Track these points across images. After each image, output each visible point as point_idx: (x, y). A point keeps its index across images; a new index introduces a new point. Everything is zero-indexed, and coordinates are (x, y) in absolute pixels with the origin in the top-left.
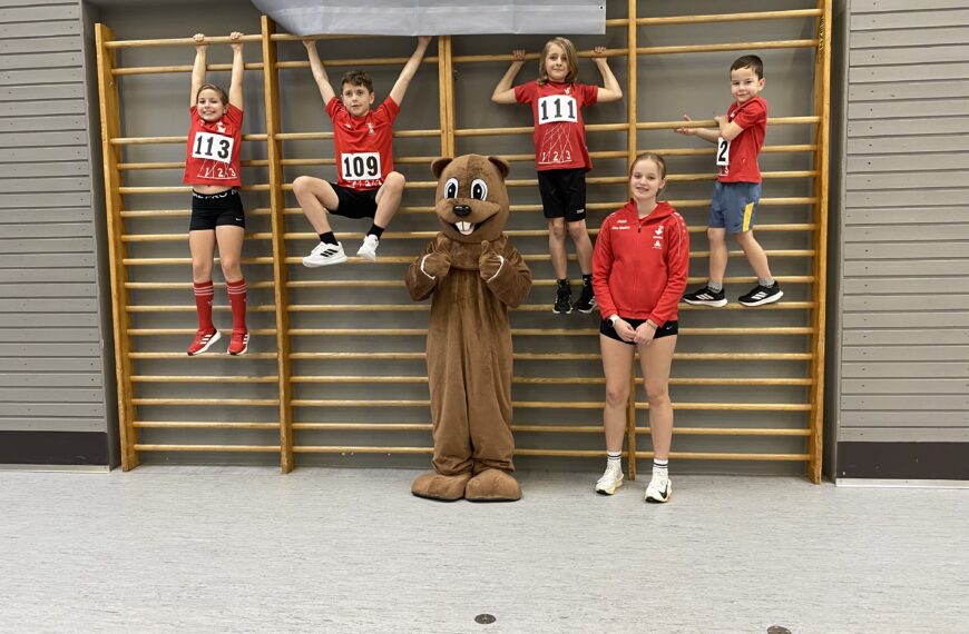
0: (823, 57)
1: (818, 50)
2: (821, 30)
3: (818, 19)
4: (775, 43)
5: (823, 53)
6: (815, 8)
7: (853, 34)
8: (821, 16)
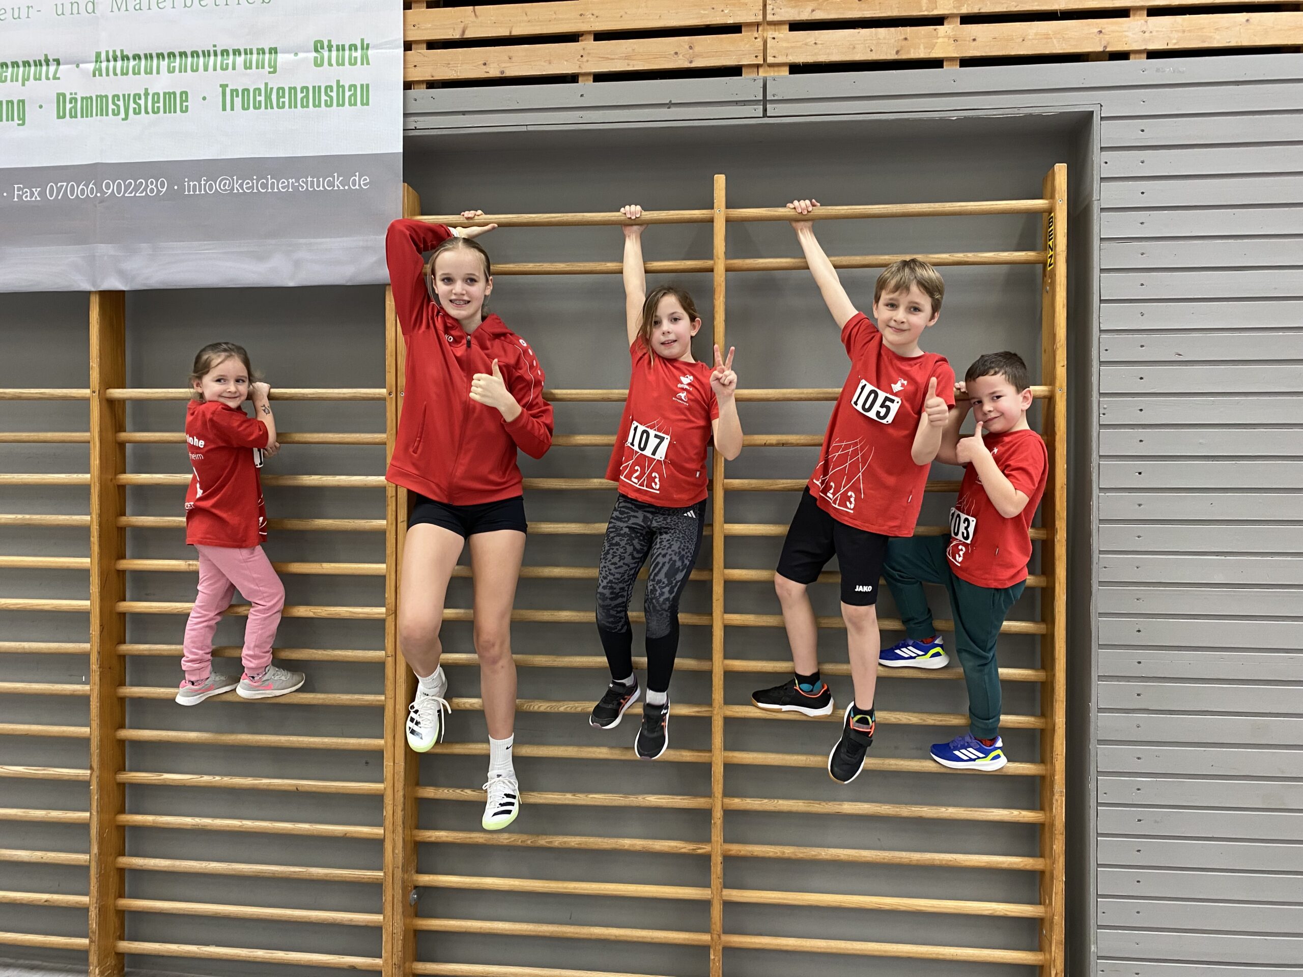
0: (1053, 284)
1: (1044, 268)
2: (1050, 235)
3: (1045, 215)
4: (971, 256)
5: (1053, 274)
6: (1041, 198)
7: (1105, 245)
8: (1050, 211)
